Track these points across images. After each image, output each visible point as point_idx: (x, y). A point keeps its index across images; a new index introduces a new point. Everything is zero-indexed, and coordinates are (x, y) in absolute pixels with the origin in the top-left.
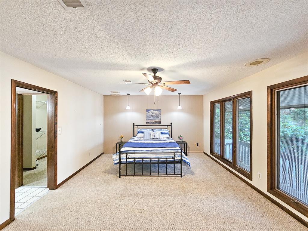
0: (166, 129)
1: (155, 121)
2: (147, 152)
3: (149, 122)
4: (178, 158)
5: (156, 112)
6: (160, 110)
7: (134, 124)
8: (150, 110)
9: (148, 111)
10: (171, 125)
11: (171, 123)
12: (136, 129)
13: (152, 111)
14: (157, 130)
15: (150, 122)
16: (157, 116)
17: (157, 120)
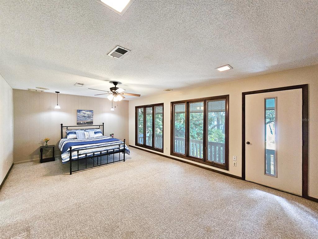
0: (98, 129)
1: (87, 121)
3: (80, 123)
4: (122, 148)
5: (88, 113)
6: (92, 111)
7: (62, 125)
8: (82, 111)
9: (79, 111)
10: (103, 125)
11: (103, 123)
13: (84, 112)
14: (89, 130)
15: (82, 123)
16: (89, 117)
17: (89, 121)
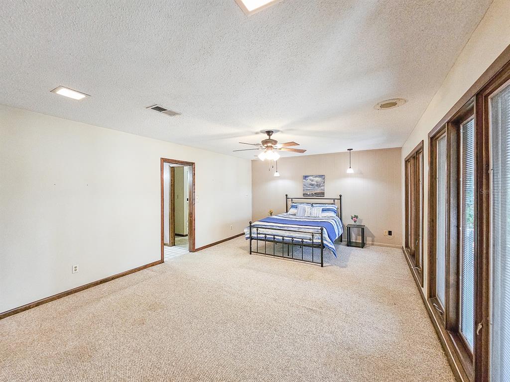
0: (332, 204)
1: (316, 192)
2: (280, 228)
3: (307, 194)
5: (317, 179)
6: (323, 176)
7: (287, 195)
8: (308, 176)
9: (305, 177)
10: (340, 198)
11: (341, 196)
12: (290, 203)
13: (311, 178)
14: (318, 205)
15: (308, 194)
16: (318, 185)
17: (318, 190)
